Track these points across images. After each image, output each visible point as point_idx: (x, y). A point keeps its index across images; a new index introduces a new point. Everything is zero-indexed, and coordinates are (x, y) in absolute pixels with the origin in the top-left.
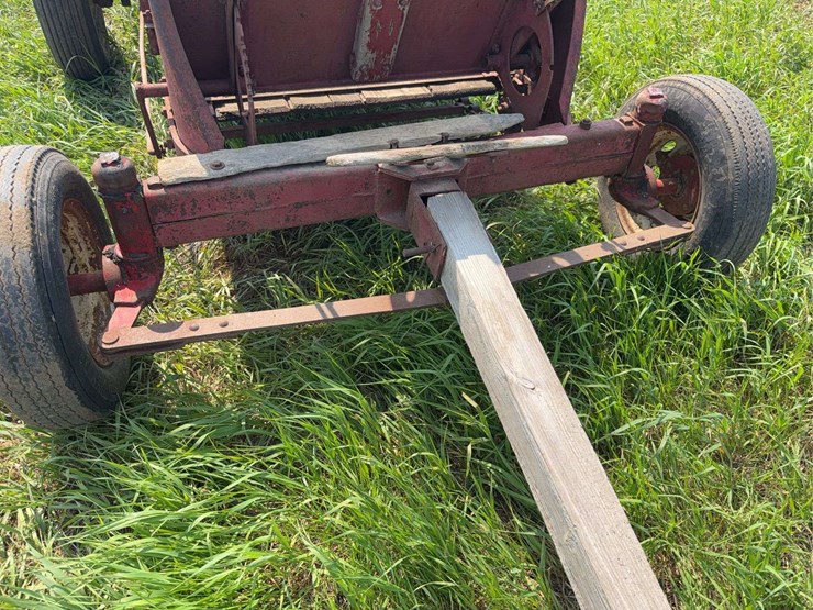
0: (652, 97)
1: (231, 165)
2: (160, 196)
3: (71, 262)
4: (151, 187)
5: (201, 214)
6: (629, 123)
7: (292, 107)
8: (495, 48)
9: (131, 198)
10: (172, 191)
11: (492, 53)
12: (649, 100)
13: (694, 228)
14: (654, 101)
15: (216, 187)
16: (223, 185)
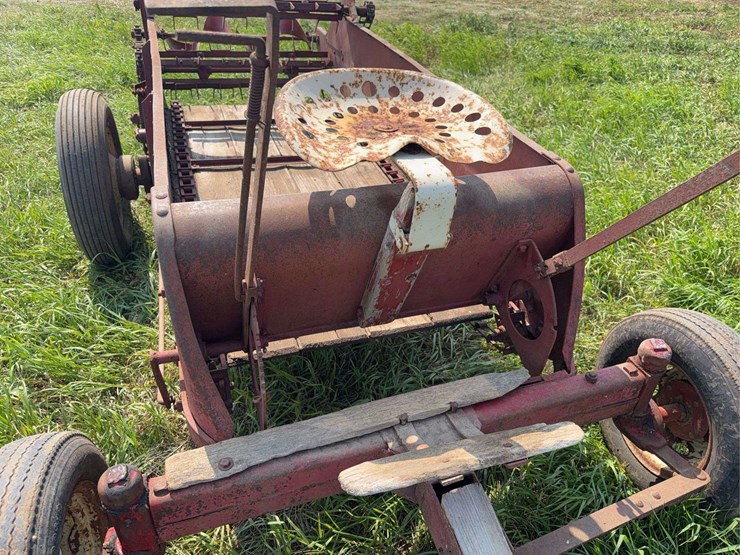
0: (656, 350)
1: (240, 461)
2: (166, 503)
3: (73, 529)
4: (158, 493)
5: (206, 511)
6: (634, 374)
7: (301, 347)
8: (494, 288)
9: (136, 511)
10: (177, 497)
11: (491, 292)
12: (654, 354)
13: (709, 479)
14: (658, 355)
15: (223, 487)
16: (230, 484)
